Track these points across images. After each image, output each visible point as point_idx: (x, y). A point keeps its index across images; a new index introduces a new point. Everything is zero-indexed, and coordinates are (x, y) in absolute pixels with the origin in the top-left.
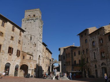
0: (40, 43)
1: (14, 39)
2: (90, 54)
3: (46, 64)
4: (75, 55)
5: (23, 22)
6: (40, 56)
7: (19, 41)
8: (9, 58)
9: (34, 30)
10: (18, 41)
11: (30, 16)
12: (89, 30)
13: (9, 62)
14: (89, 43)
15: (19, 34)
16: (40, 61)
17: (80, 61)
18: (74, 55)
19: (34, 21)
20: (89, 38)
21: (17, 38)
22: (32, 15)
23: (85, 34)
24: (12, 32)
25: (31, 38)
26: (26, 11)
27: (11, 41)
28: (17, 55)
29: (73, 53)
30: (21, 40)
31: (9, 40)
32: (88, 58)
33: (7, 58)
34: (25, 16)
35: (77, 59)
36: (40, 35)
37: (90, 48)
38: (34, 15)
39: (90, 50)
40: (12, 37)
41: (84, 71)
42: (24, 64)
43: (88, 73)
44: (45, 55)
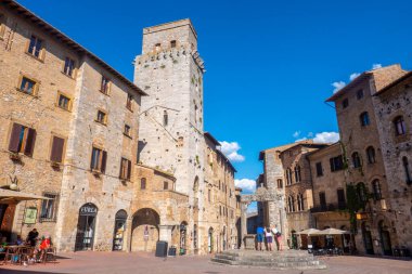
0: (197, 136)
1: (109, 119)
2: (386, 164)
3: (218, 205)
4: (320, 173)
5: (137, 67)
6: (197, 178)
7: (127, 127)
8: (91, 185)
9: (176, 90)
10: (122, 127)
11: (159, 45)
12: (376, 76)
13: (93, 200)
14: (380, 125)
15: (125, 103)
16: (198, 195)
17: (340, 192)
18: (315, 175)
19: (175, 62)
20: (376, 107)
21: (118, 116)
22: (166, 43)
23: (360, 95)
24: (102, 97)
25: (166, 118)
26: (145, 31)
27: (99, 128)
28: (120, 178)
29: (313, 165)
30: (132, 123)
31: (91, 122)
32: (377, 180)
33: (86, 186)
34: (144, 46)
35: (329, 186)
36: (196, 108)
37: (383, 142)
38: (173, 43)
39: (384, 152)
40: (101, 114)
41: (360, 231)
42: (144, 206)
43: (381, 237)
44: (216, 176)
